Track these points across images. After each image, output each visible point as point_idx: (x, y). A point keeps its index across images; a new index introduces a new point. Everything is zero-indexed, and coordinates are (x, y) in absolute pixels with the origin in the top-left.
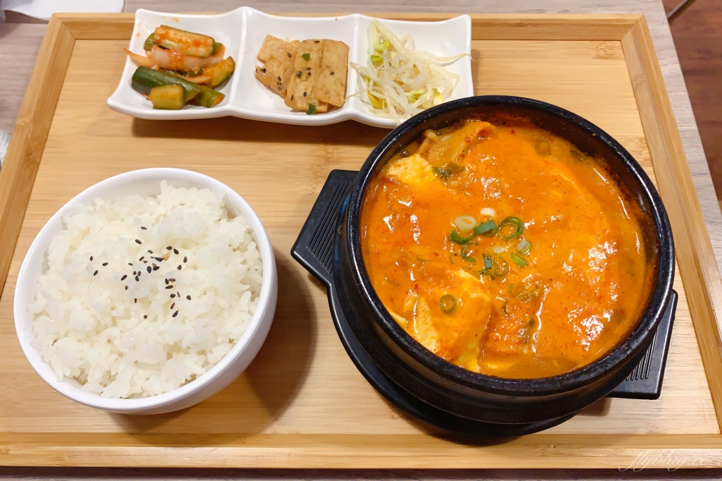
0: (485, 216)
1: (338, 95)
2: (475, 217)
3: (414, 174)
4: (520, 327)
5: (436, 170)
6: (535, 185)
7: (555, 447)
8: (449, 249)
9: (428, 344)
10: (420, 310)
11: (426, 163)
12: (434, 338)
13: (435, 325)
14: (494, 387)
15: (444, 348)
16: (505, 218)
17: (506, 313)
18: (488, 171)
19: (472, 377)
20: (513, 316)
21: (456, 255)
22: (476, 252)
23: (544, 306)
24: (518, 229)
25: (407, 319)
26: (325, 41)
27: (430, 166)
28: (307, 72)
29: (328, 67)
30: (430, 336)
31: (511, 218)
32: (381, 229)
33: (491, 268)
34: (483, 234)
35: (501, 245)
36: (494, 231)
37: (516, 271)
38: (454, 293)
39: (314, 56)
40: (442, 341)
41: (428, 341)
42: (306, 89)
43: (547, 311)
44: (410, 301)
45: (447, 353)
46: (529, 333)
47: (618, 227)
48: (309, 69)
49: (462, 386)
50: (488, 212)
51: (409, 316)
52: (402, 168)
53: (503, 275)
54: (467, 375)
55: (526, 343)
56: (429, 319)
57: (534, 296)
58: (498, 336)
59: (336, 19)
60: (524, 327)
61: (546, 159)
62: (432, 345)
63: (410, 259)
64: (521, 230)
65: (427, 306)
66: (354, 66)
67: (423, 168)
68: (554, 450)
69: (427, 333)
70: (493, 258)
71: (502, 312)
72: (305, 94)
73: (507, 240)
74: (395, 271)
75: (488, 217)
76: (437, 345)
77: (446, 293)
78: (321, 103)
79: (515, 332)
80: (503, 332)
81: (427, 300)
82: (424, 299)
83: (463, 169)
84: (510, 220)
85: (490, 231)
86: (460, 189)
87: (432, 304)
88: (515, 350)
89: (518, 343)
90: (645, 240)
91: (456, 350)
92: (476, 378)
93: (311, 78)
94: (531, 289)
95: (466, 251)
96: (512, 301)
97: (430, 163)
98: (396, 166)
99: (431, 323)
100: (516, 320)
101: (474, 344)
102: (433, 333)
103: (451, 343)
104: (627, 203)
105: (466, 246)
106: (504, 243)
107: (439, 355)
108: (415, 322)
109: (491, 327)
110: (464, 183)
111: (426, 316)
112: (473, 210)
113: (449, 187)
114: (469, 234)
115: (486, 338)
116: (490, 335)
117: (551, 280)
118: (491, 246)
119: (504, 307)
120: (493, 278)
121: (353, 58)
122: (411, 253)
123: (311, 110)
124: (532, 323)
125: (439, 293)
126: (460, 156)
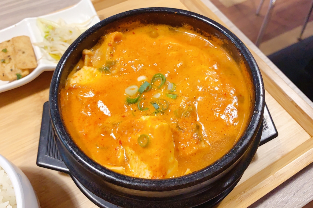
0: (141, 82)
1: (32, 62)
2: (136, 85)
3: (88, 77)
4: (193, 133)
5: (100, 70)
6: (159, 54)
7: (244, 192)
8: (129, 109)
9: (144, 175)
10: (129, 155)
11: (92, 69)
12: (146, 168)
13: (142, 160)
14: (198, 179)
15: (155, 172)
16: (152, 77)
17: (180, 129)
18: (130, 57)
19: (181, 180)
20: (186, 129)
21: (135, 111)
22: (146, 103)
23: (199, 114)
24: (163, 79)
25: (123, 166)
26: (13, 39)
27: (96, 69)
28: (9, 58)
29: (20, 50)
30: (142, 169)
31: (156, 75)
32: (81, 119)
33: (159, 108)
34: (144, 91)
35: (158, 92)
36: (150, 87)
37: (173, 102)
38: (144, 132)
39: (10, 49)
40: (151, 167)
41: (143, 173)
42: (11, 67)
43: (202, 116)
44: (120, 154)
45: (158, 174)
46: (200, 134)
47: (213, 55)
48: (9, 56)
49: (178, 190)
50: (141, 78)
51: (124, 164)
52: (79, 77)
53: (168, 109)
54: (177, 181)
55: (201, 141)
56: (137, 158)
57: (190, 111)
58: (183, 146)
59: (16, 26)
60: (195, 132)
61: (159, 38)
62: (146, 174)
63: (108, 127)
64: (164, 79)
65: (132, 150)
66: (35, 44)
67: (92, 72)
68: (245, 194)
69: (140, 167)
70: (157, 102)
71: (178, 130)
72: (11, 70)
73: (160, 89)
74: (102, 140)
75: (143, 81)
76: (150, 172)
77: (139, 135)
78: (23, 70)
79: (192, 137)
80: (185, 141)
81: (130, 147)
82: (128, 147)
83: (116, 62)
84: (156, 77)
85: (148, 88)
86: (119, 73)
87: (135, 147)
88: (198, 149)
89: (197, 143)
90: (230, 54)
91: (163, 169)
92: (184, 180)
93: (13, 60)
94: (187, 108)
95: (140, 105)
96: (180, 120)
97: (95, 68)
98: (74, 78)
99: (139, 160)
100: (188, 130)
101: (172, 158)
102: (144, 166)
103: (158, 166)
104: (211, 41)
105: (139, 103)
106: (159, 91)
107: (154, 178)
108: (129, 165)
109: (177, 142)
110: (120, 70)
111: (135, 157)
112: (133, 81)
113: (112, 75)
114: (137, 96)
115: (177, 150)
116: (178, 148)
117: (195, 98)
118: (153, 95)
119: (178, 126)
120: (163, 113)
121: (34, 40)
122: (107, 123)
123: (19, 77)
124: (198, 128)
125: (135, 137)
126: (110, 56)
